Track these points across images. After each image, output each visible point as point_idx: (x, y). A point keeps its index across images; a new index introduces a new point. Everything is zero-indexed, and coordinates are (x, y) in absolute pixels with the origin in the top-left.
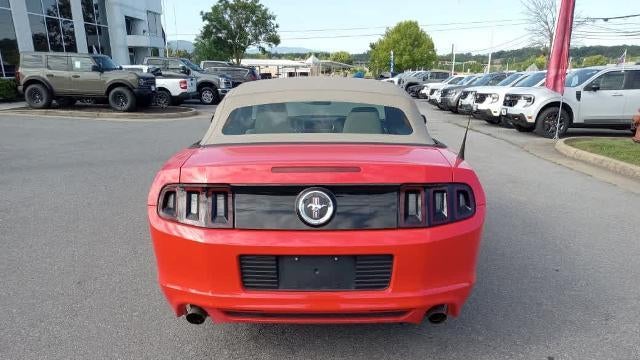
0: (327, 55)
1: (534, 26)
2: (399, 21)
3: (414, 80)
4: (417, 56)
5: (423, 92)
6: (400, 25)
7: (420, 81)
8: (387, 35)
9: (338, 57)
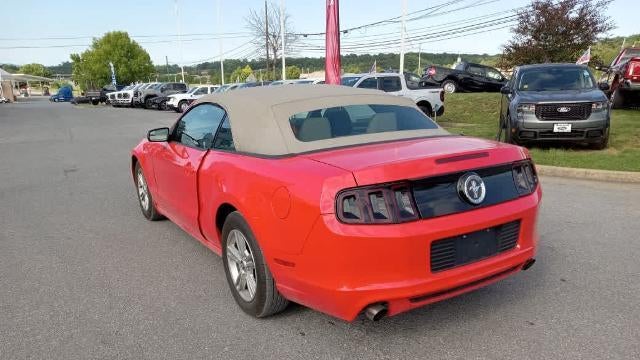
0: (14, 69)
1: (259, 39)
2: (107, 32)
3: (151, 92)
4: (135, 67)
5: (169, 103)
6: (108, 35)
7: (158, 92)
8: (95, 45)
9: (29, 70)
